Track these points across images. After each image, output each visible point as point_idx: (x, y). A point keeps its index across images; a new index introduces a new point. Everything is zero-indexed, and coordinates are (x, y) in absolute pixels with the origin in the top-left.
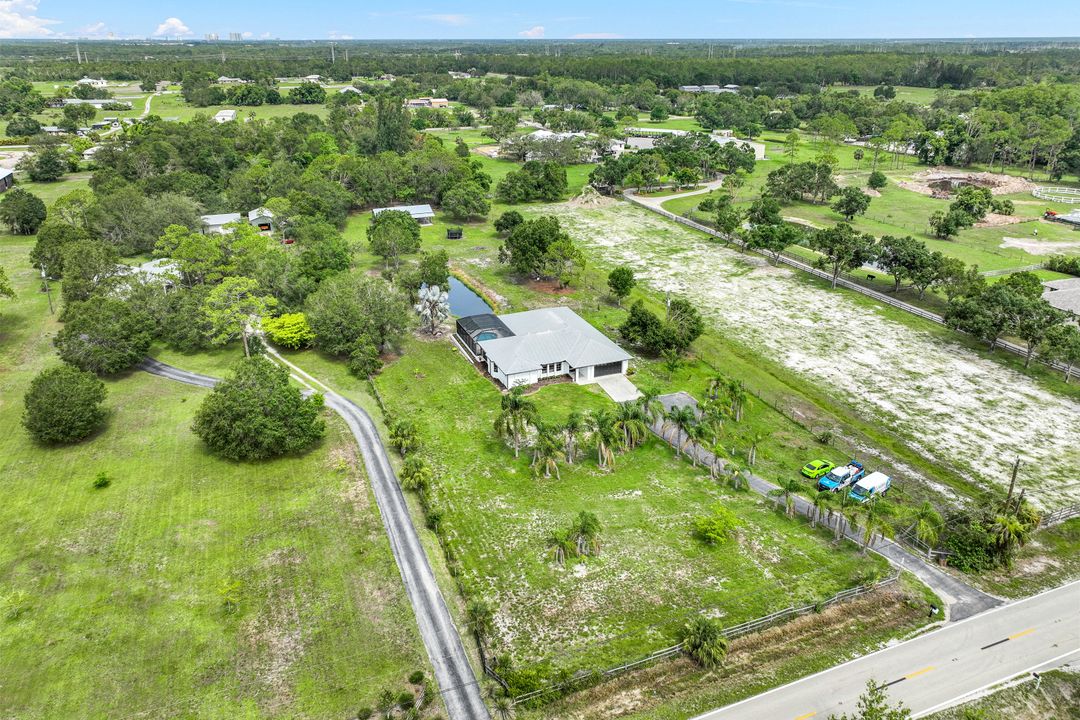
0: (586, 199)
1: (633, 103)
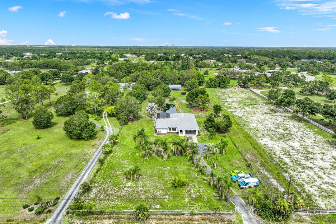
0: (233, 88)
1: (277, 63)
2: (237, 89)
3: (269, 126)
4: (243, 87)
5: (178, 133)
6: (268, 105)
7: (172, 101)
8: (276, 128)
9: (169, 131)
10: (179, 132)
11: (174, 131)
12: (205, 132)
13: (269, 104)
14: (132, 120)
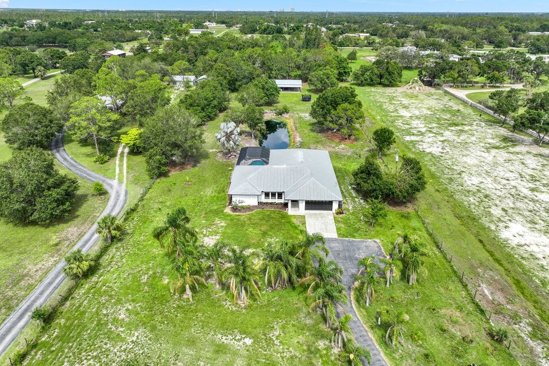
0: (411, 86)
1: (486, 39)
2: (417, 88)
3: (513, 183)
4: (429, 84)
5: (286, 205)
6: (491, 125)
7: (280, 114)
8: (532, 190)
9: (263, 199)
10: (290, 205)
11: (277, 201)
12: (355, 202)
13: (494, 122)
14: (182, 165)
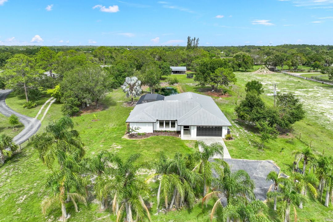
0: (260, 71)
2: (265, 72)
4: (272, 70)
5: (179, 133)
7: (172, 84)
9: (158, 128)
10: (182, 131)
11: (170, 129)
12: (239, 131)
